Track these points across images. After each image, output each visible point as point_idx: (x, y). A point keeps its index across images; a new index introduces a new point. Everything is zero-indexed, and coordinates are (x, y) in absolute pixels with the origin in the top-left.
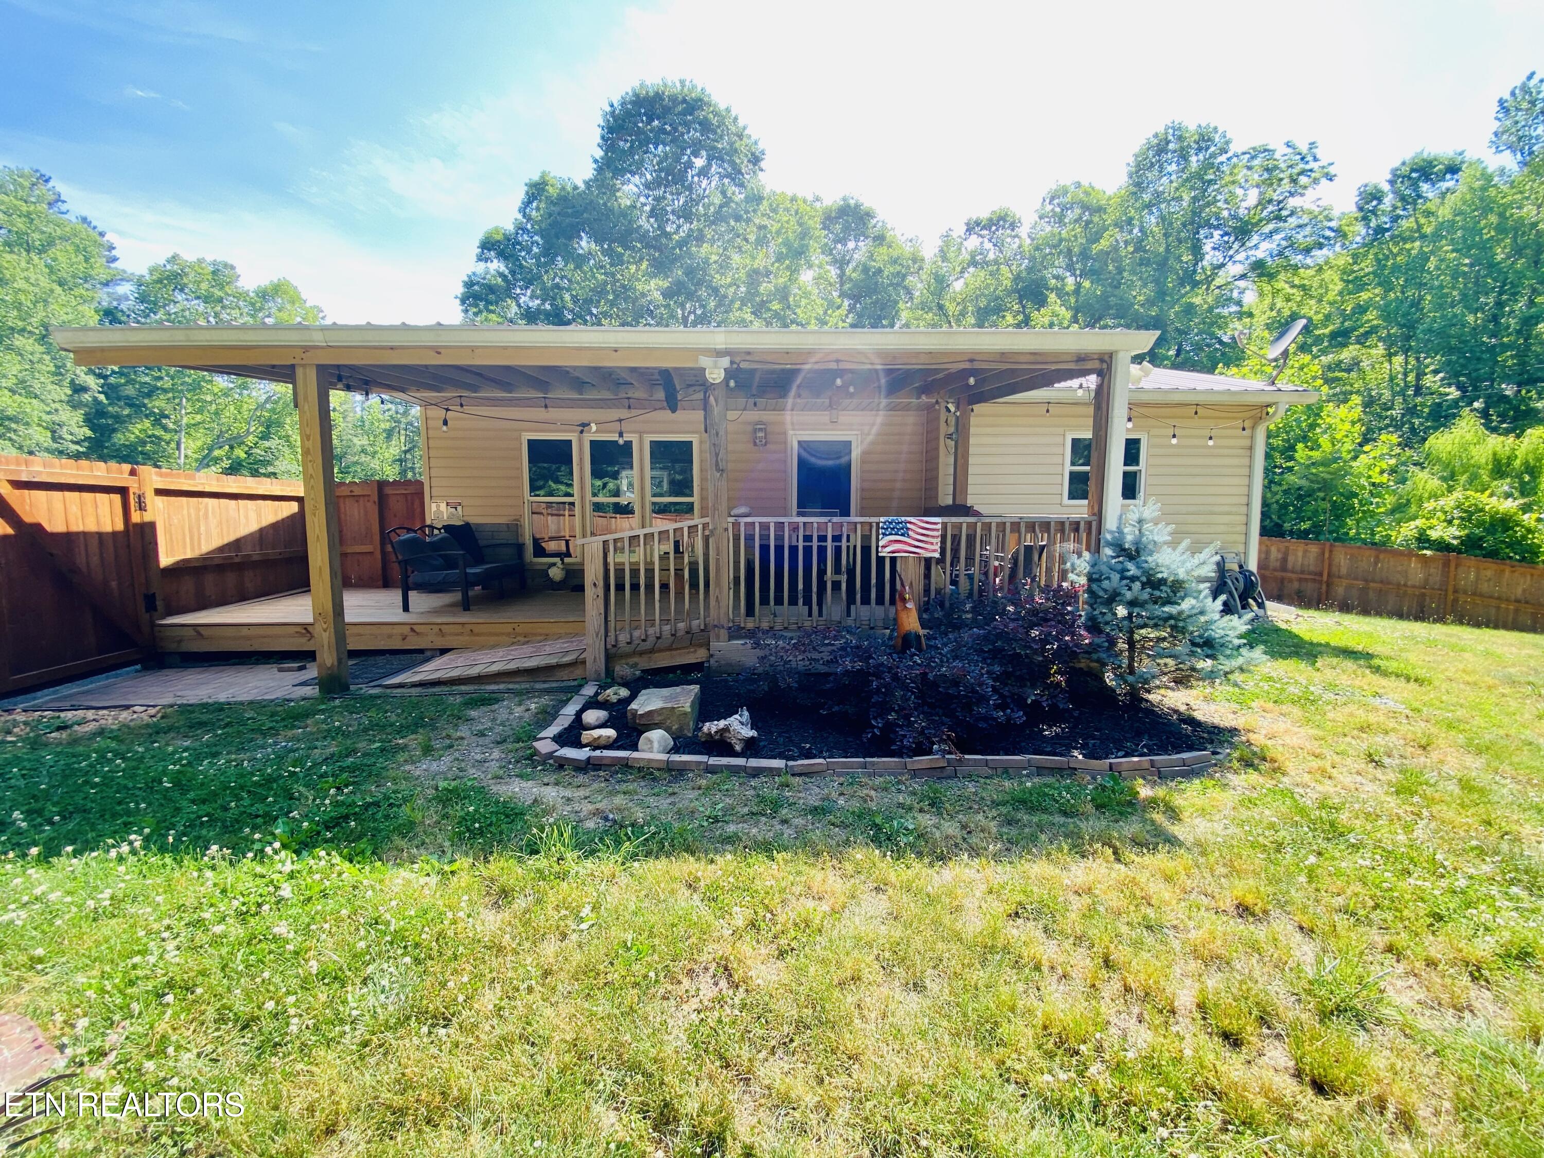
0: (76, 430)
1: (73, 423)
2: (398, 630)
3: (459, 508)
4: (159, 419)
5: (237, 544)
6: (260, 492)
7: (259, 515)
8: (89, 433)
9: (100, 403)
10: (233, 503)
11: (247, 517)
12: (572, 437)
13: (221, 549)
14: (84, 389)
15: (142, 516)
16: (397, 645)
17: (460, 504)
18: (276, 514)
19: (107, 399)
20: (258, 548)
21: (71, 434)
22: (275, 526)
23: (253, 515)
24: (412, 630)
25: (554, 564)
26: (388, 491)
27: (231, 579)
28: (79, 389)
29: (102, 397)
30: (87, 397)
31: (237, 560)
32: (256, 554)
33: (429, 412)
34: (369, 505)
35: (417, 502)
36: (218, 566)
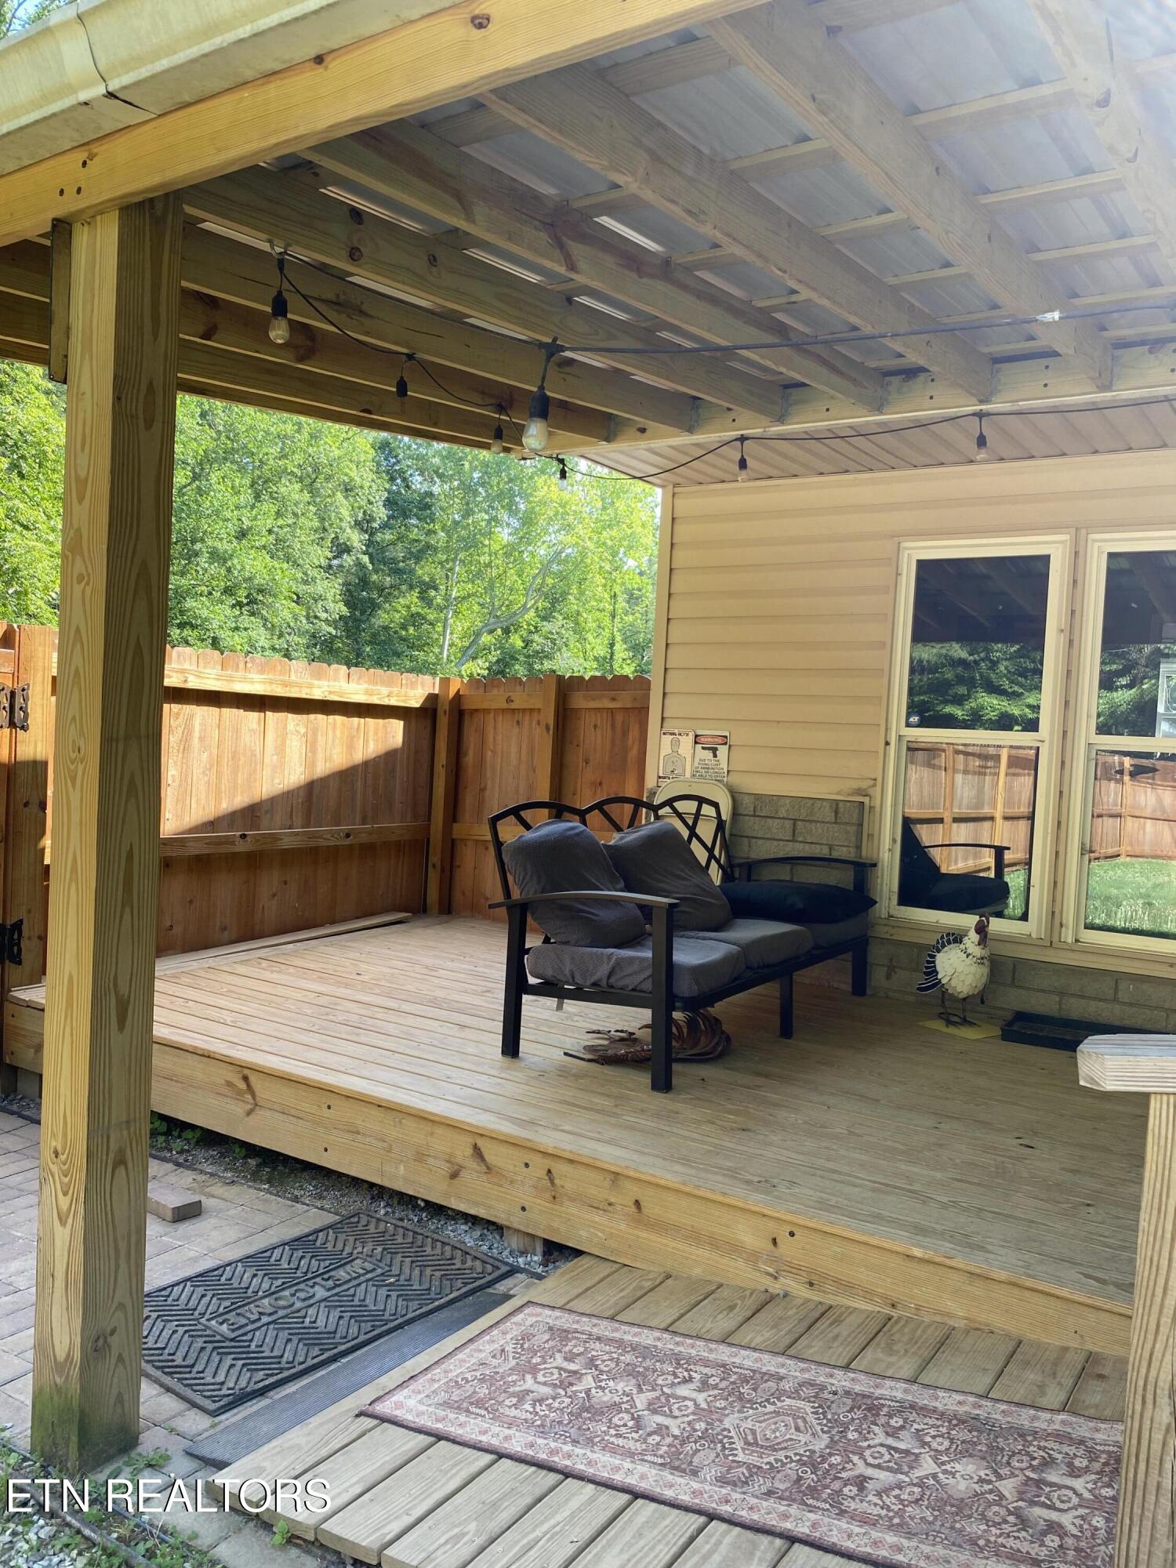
0: (331, 606)
1: (330, 597)
2: (442, 1143)
3: (722, 751)
4: (426, 588)
5: (251, 814)
6: (317, 694)
7: (311, 746)
8: (345, 611)
9: (364, 567)
10: (253, 717)
11: (281, 750)
12: (1053, 546)
13: (211, 825)
14: (346, 549)
15: (13, 744)
16: (430, 1187)
17: (724, 740)
18: (351, 747)
19: (372, 563)
20: (298, 819)
21: (326, 611)
22: (346, 776)
23: (295, 747)
24: (478, 1152)
25: (956, 937)
26: (579, 701)
27: (225, 890)
28: (342, 549)
29: (366, 559)
30: (348, 560)
31: (241, 847)
32: (289, 835)
33: (683, 505)
34: (538, 731)
35: (634, 733)
36: (198, 858)
